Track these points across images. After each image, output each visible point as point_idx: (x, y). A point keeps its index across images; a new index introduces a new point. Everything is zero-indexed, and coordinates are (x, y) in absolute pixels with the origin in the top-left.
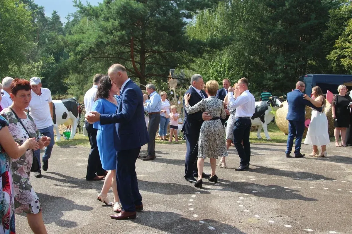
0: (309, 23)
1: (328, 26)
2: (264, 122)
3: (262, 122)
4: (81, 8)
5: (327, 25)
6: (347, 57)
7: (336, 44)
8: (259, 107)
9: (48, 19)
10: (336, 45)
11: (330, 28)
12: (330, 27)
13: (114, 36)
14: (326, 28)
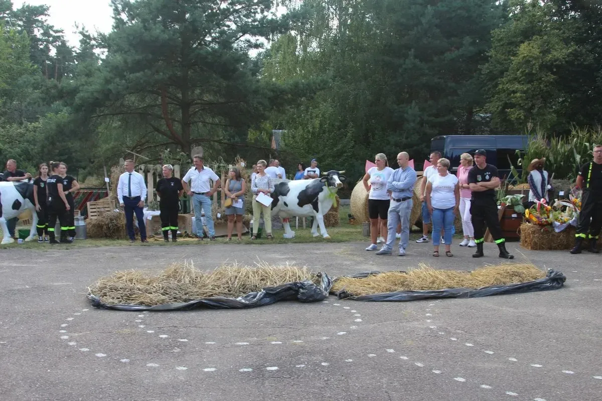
0: (461, 51)
1: (488, 56)
2: (317, 211)
3: (315, 211)
4: (84, 35)
5: (487, 54)
6: (517, 106)
7: (500, 85)
8: (310, 188)
9: (73, 50)
10: (500, 87)
11: (492, 60)
12: (491, 57)
13: (126, 80)
14: (486, 59)
